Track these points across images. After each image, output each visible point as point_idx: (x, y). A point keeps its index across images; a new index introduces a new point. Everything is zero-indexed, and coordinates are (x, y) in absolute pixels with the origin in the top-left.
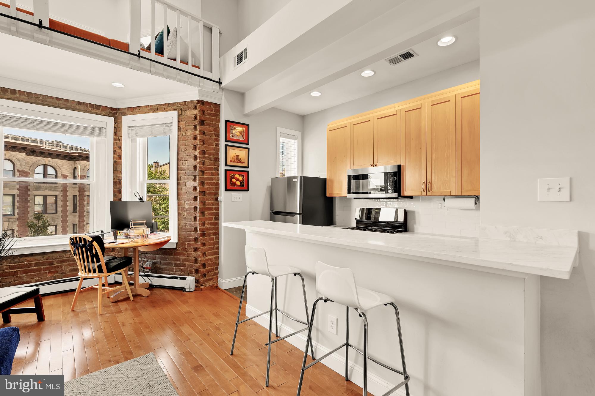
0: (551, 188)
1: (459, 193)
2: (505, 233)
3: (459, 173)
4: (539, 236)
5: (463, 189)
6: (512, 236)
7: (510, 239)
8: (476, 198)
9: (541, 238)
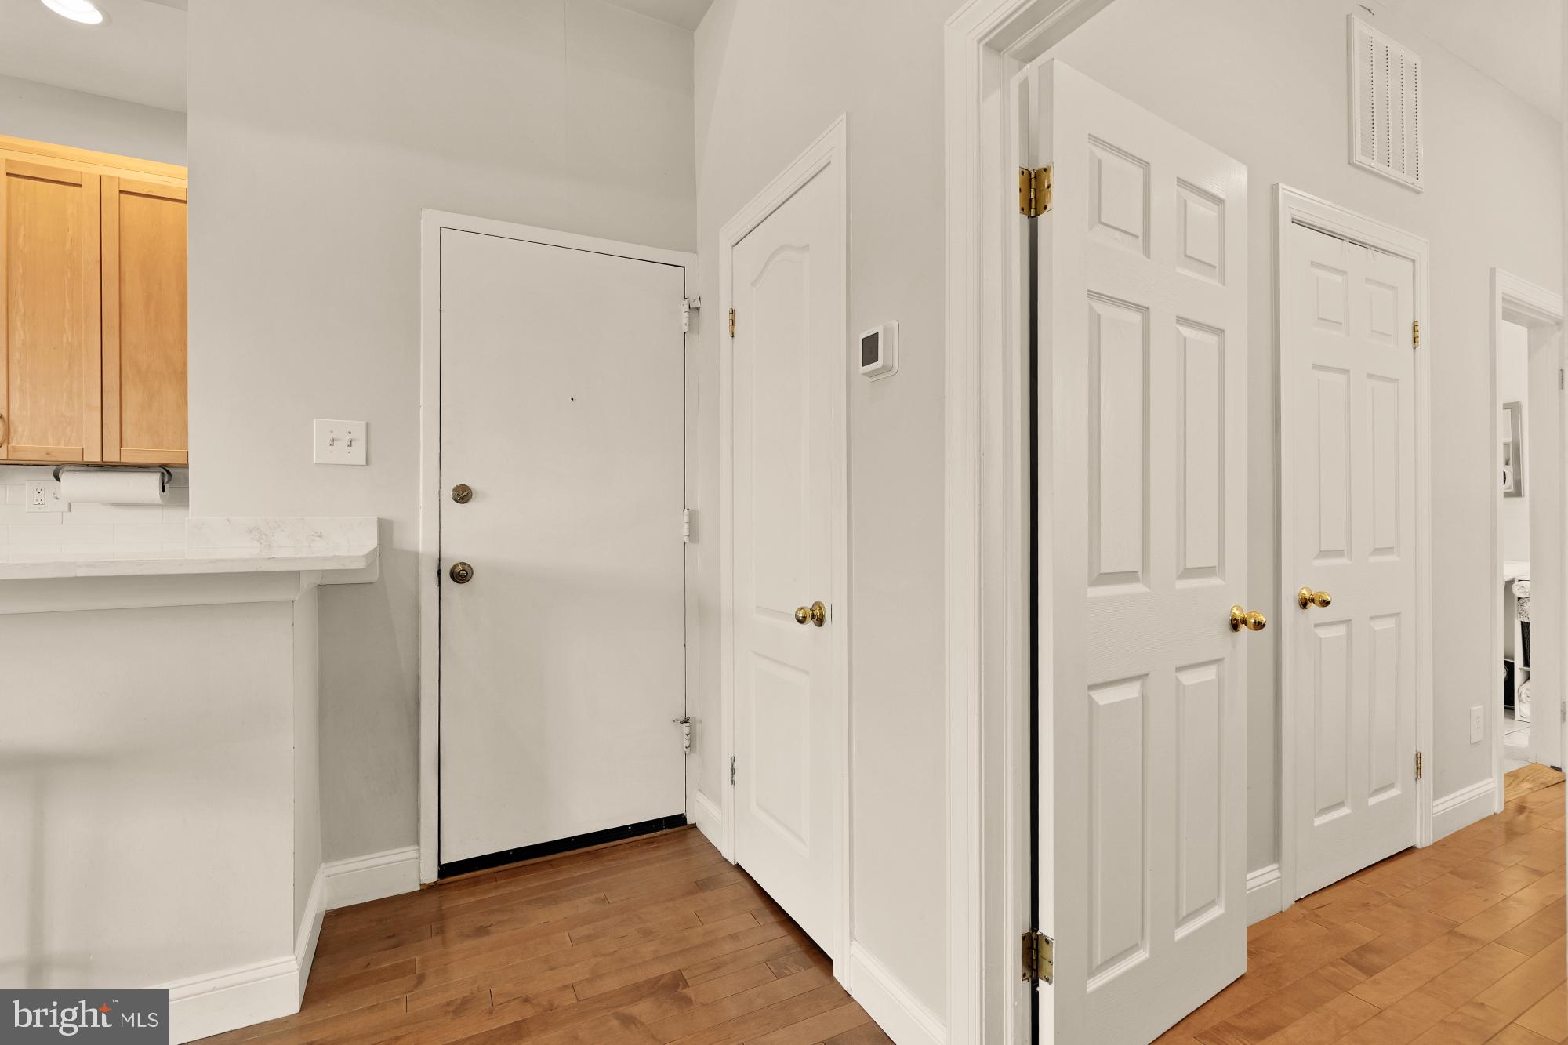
0: (338, 440)
1: (112, 456)
2: (250, 531)
3: (112, 400)
4: (316, 533)
5: (124, 444)
6: (264, 536)
7: (261, 544)
8: (163, 474)
9: (320, 537)
